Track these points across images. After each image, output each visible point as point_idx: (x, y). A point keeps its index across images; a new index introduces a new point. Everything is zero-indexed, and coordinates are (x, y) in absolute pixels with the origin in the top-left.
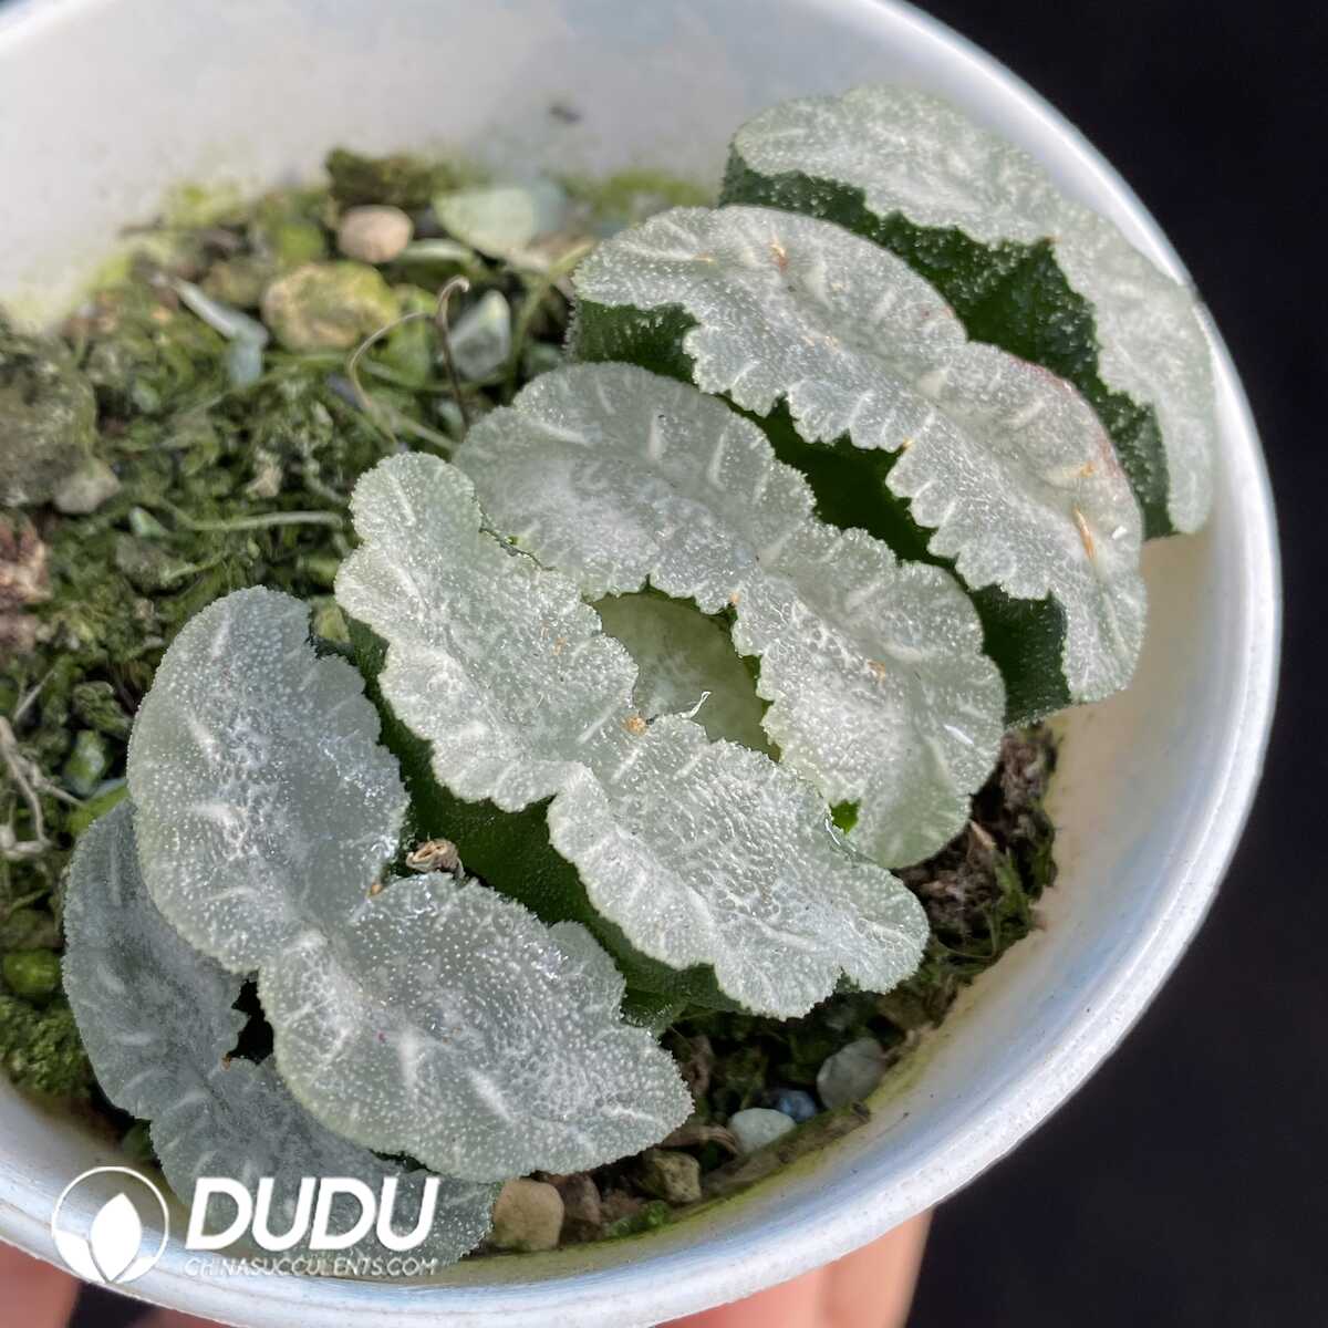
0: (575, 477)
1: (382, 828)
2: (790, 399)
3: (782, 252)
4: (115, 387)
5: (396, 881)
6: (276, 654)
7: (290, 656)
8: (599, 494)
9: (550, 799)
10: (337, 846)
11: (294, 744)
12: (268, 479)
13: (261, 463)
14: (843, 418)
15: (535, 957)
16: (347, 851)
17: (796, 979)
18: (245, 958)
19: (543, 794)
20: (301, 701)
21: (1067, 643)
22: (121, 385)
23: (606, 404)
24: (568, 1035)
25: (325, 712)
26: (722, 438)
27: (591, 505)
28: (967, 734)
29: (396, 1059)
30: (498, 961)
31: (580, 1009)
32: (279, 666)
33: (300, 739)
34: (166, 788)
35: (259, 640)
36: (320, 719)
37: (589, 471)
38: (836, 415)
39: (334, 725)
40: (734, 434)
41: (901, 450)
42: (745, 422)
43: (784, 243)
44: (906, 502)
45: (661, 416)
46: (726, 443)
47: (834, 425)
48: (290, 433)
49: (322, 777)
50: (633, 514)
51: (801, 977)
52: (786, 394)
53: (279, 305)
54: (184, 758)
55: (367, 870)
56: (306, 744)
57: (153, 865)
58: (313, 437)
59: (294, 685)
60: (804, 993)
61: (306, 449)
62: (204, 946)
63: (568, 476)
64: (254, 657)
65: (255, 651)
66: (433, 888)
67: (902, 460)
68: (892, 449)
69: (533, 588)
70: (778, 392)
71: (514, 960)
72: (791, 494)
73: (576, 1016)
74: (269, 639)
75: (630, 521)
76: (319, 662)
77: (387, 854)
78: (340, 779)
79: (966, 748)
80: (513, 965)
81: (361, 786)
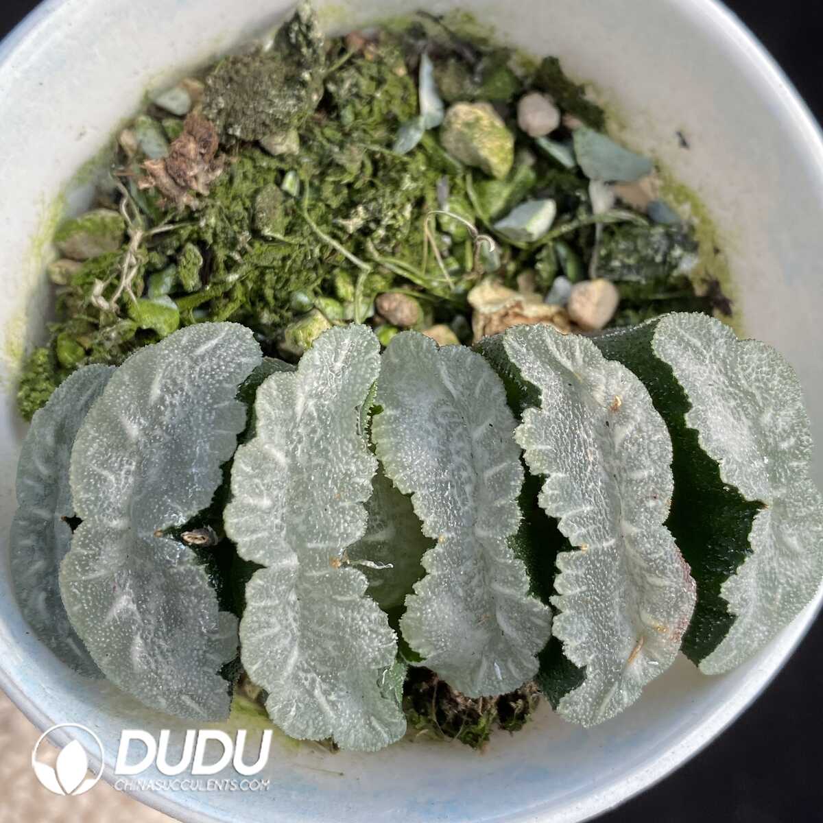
0: (437, 405)
1: (186, 509)
2: (548, 481)
3: (619, 404)
4: (337, 100)
5: (170, 538)
6: (221, 378)
7: (226, 385)
8: (438, 425)
9: (262, 567)
10: (162, 497)
11: (191, 428)
12: (353, 224)
13: (357, 213)
14: (565, 510)
15: (203, 616)
16: (164, 503)
17: (307, 722)
18: (83, 510)
19: (261, 562)
20: (210, 412)
21: (572, 692)
22: (341, 102)
23: (477, 391)
24: (191, 656)
25: (213, 428)
26: (505, 464)
27: (430, 426)
28: (502, 674)
29: (111, 604)
30: (186, 604)
31: (205, 652)
32: (217, 385)
33: (195, 429)
34: (122, 398)
35: (222, 363)
36: (209, 429)
37: (445, 408)
38: (563, 506)
39: (213, 438)
40: (510, 468)
41: (577, 548)
42: (521, 468)
43: (624, 400)
44: (559, 572)
45: (491, 425)
46: (504, 468)
47: (558, 509)
48: (385, 207)
49: (186, 457)
50: (441, 452)
51: (311, 722)
52: (548, 476)
53: (453, 119)
54: (140, 391)
55: (162, 522)
56: (195, 434)
57: (88, 426)
58: (394, 217)
59: (215, 402)
60: (304, 731)
61: (386, 221)
62: (73, 486)
63: (435, 400)
64: (213, 369)
65: (215, 367)
66: (183, 554)
67: (573, 553)
68: (573, 544)
69: (353, 457)
70: (546, 472)
71: (194, 610)
72: (509, 520)
73: (201, 652)
74: (226, 366)
75: (438, 454)
76: (234, 401)
77: (176, 524)
78: (191, 467)
79: (497, 678)
80: (191, 611)
81: (196, 478)
